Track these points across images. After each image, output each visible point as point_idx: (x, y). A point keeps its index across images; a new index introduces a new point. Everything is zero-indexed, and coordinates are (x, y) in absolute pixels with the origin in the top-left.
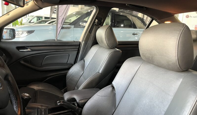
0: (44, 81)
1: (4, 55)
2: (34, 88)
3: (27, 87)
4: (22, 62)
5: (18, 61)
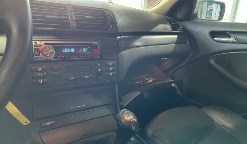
2: (212, 117)
4: (212, 62)
5: (207, 58)
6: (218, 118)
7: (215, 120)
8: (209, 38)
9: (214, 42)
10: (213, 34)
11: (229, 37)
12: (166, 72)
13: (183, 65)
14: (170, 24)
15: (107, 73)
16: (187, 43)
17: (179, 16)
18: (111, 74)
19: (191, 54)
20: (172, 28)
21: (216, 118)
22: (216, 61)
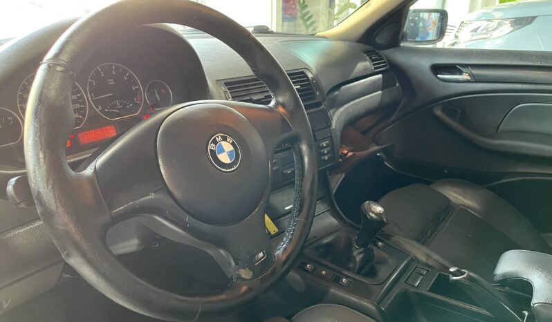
0: (487, 185)
1: (398, 85)
2: (448, 196)
3: (431, 186)
4: (438, 112)
5: (429, 107)
6: (455, 195)
7: (451, 198)
8: (430, 75)
9: (438, 81)
10: (437, 69)
11: (461, 73)
12: (364, 133)
13: (392, 119)
14: (370, 58)
15: (322, 158)
16: (395, 85)
17: (380, 40)
18: (326, 158)
19: (402, 102)
20: (374, 65)
21: (452, 196)
22: (444, 111)
